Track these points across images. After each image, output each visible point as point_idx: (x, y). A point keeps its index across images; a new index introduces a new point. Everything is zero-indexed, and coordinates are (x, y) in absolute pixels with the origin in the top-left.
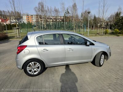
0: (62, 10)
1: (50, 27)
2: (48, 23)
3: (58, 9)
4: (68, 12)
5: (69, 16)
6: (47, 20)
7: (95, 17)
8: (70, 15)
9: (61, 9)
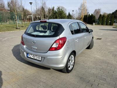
7: (23, 8)
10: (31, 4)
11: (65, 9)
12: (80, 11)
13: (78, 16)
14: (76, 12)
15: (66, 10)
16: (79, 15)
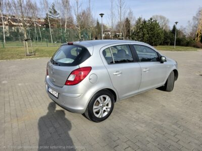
0: (43, 6)
1: (20, 37)
2: (13, 28)
3: (35, 3)
4: (54, 10)
5: (56, 19)
6: (11, 23)
7: (98, 23)
8: (59, 16)
9: (41, 4)
10: (102, 17)
11: (166, 19)
12: (197, 22)
13: (191, 31)
14: (188, 25)
15: (169, 22)
16: (193, 30)
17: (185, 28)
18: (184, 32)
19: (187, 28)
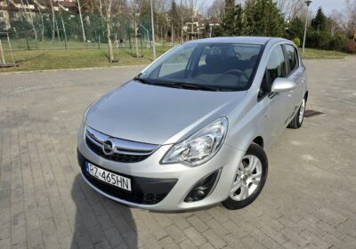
2: (16, 15)
6: (12, 5)
7: (173, 4)
17: (341, 15)
18: (338, 22)
19: (344, 14)
